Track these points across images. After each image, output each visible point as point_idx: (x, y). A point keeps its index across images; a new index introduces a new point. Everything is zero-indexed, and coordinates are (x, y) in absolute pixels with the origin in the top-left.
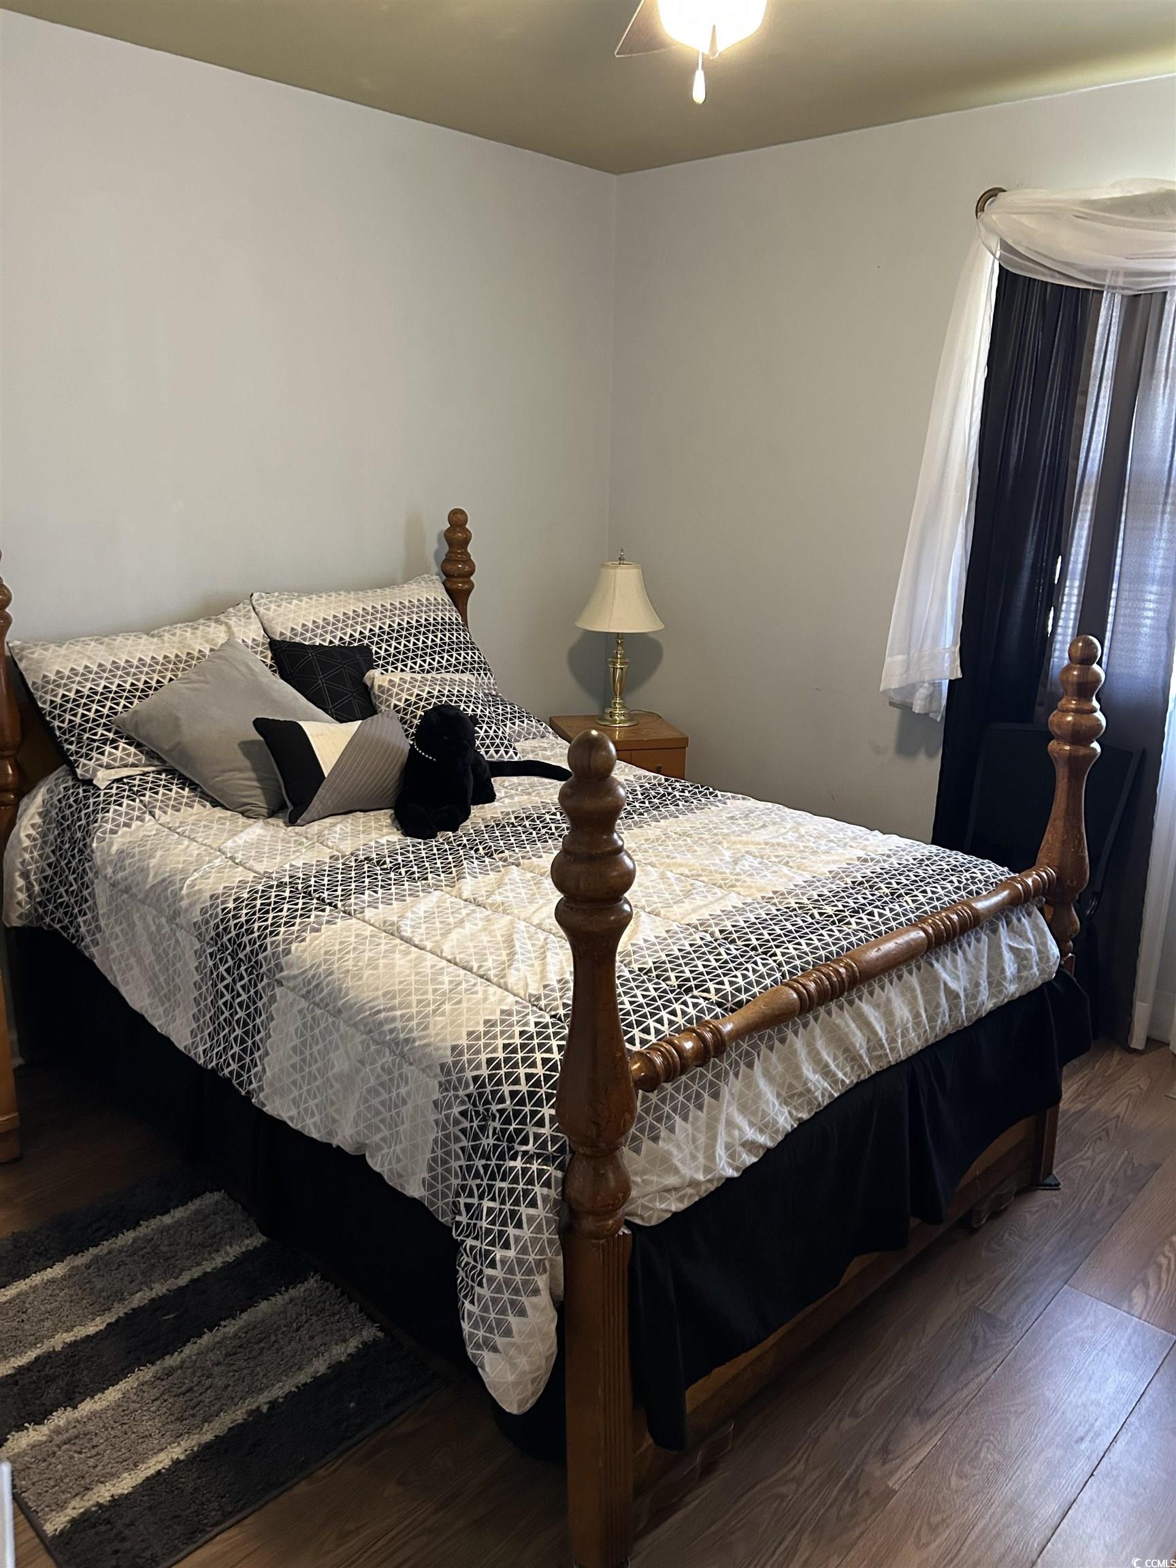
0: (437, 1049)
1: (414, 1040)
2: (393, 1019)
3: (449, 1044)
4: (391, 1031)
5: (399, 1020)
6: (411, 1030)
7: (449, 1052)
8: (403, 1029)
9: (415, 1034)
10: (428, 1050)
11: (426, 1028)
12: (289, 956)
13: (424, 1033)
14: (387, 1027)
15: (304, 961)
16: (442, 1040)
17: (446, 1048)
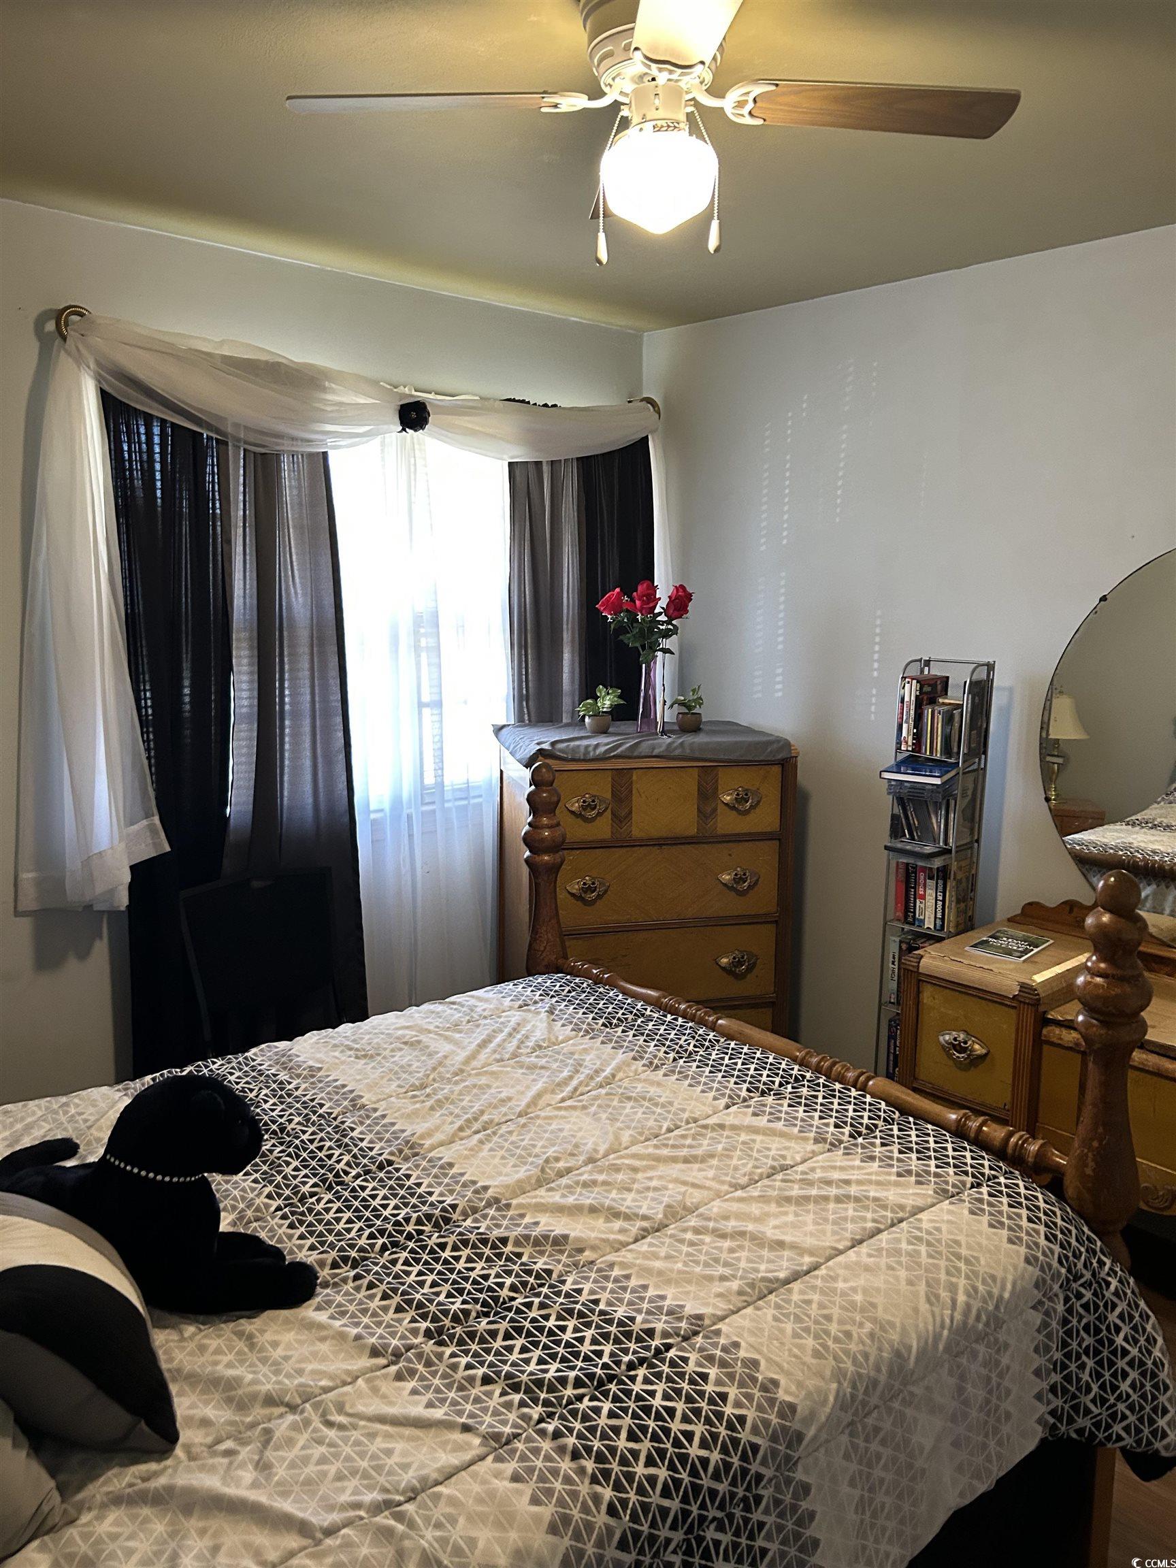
0: (1022, 1277)
1: (1001, 1297)
2: (968, 1306)
3: (1022, 1264)
4: (978, 1318)
5: (972, 1302)
6: (990, 1294)
7: (1030, 1268)
8: (985, 1301)
9: (996, 1291)
10: (1018, 1287)
11: (993, 1278)
12: (799, 1409)
13: (998, 1281)
14: (971, 1321)
15: (819, 1390)
16: (1015, 1268)
17: (1025, 1269)
